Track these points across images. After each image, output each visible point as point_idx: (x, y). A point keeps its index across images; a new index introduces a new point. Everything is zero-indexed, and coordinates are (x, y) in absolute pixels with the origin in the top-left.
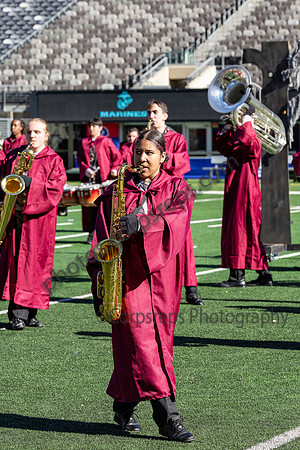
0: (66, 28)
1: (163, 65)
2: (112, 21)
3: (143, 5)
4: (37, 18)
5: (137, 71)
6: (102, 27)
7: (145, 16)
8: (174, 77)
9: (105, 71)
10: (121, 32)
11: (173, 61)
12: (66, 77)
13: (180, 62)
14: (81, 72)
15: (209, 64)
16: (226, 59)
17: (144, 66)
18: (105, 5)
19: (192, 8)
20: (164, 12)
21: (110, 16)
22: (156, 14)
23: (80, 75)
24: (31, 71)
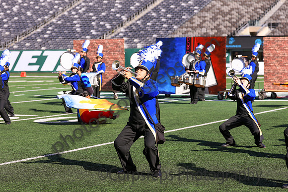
0: (207, 12)
1: (247, 26)
2: (226, 9)
3: (238, 2)
4: (196, 8)
5: (237, 29)
6: (222, 11)
7: (239, 6)
8: (252, 31)
9: (223, 29)
10: (229, 13)
11: (251, 25)
12: (208, 31)
13: (254, 25)
14: (214, 29)
15: (266, 26)
16: (273, 24)
17: (239, 27)
18: (223, 2)
19: (258, 3)
20: (247, 5)
21: (225, 7)
22: (244, 6)
23: (213, 31)
24: (194, 29)
